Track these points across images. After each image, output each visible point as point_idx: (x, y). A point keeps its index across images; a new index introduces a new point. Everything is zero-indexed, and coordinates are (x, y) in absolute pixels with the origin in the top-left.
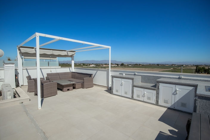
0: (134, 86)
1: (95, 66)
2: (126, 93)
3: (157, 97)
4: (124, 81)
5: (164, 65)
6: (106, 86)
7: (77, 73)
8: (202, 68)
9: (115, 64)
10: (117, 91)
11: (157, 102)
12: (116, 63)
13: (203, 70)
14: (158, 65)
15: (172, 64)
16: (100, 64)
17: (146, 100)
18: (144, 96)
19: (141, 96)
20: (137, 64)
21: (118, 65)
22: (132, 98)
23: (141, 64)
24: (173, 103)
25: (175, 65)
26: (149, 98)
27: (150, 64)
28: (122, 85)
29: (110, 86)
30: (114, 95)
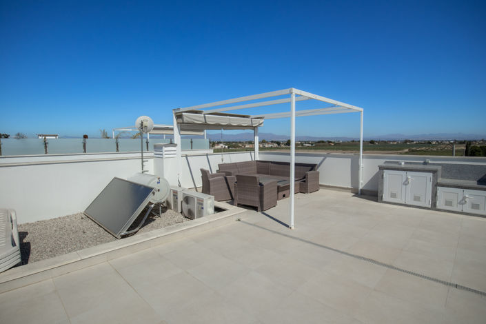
0: (436, 185)
1: (227, 147)
2: (417, 198)
4: (412, 176)
5: (385, 142)
6: (350, 187)
7: (271, 162)
8: (481, 147)
9: (272, 142)
10: (393, 195)
12: (274, 140)
13: (481, 153)
14: (372, 142)
15: (404, 139)
16: (236, 142)
17: (467, 208)
18: (463, 202)
19: (455, 203)
20: (323, 142)
21: (278, 143)
22: (434, 207)
23: (333, 141)
25: (412, 141)
26: (475, 206)
27: (353, 141)
28: (406, 183)
29: (361, 187)
30: (385, 202)
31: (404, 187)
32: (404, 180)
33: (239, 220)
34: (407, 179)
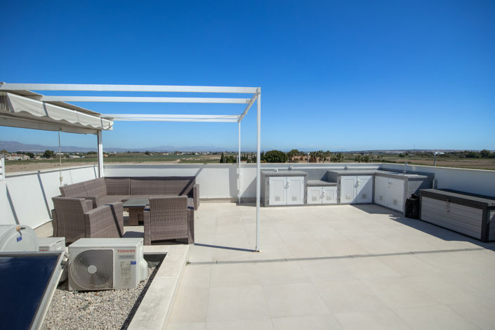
0: (307, 185)
2: (294, 199)
3: (339, 194)
4: (291, 181)
6: (229, 197)
7: (131, 178)
10: (277, 199)
11: (339, 199)
14: (147, 153)
17: (325, 201)
18: (322, 197)
19: (318, 198)
22: (305, 204)
24: (355, 197)
25: (181, 153)
26: (329, 198)
28: (286, 187)
29: (240, 196)
30: (271, 206)
31: (285, 190)
32: (285, 184)
33: (188, 263)
34: (287, 183)
